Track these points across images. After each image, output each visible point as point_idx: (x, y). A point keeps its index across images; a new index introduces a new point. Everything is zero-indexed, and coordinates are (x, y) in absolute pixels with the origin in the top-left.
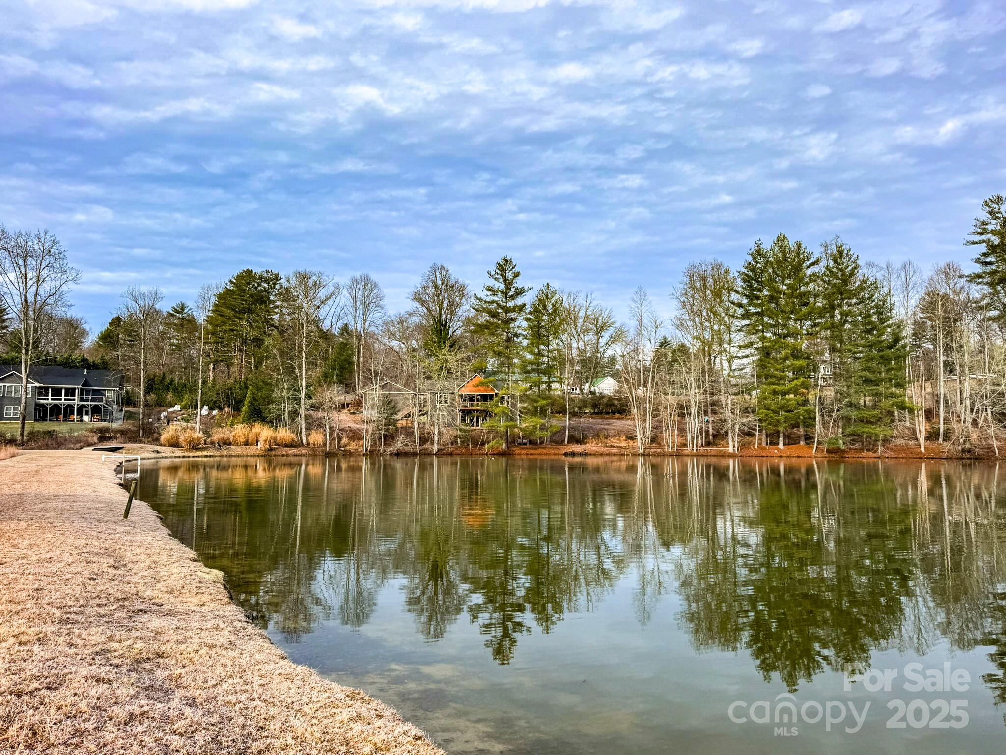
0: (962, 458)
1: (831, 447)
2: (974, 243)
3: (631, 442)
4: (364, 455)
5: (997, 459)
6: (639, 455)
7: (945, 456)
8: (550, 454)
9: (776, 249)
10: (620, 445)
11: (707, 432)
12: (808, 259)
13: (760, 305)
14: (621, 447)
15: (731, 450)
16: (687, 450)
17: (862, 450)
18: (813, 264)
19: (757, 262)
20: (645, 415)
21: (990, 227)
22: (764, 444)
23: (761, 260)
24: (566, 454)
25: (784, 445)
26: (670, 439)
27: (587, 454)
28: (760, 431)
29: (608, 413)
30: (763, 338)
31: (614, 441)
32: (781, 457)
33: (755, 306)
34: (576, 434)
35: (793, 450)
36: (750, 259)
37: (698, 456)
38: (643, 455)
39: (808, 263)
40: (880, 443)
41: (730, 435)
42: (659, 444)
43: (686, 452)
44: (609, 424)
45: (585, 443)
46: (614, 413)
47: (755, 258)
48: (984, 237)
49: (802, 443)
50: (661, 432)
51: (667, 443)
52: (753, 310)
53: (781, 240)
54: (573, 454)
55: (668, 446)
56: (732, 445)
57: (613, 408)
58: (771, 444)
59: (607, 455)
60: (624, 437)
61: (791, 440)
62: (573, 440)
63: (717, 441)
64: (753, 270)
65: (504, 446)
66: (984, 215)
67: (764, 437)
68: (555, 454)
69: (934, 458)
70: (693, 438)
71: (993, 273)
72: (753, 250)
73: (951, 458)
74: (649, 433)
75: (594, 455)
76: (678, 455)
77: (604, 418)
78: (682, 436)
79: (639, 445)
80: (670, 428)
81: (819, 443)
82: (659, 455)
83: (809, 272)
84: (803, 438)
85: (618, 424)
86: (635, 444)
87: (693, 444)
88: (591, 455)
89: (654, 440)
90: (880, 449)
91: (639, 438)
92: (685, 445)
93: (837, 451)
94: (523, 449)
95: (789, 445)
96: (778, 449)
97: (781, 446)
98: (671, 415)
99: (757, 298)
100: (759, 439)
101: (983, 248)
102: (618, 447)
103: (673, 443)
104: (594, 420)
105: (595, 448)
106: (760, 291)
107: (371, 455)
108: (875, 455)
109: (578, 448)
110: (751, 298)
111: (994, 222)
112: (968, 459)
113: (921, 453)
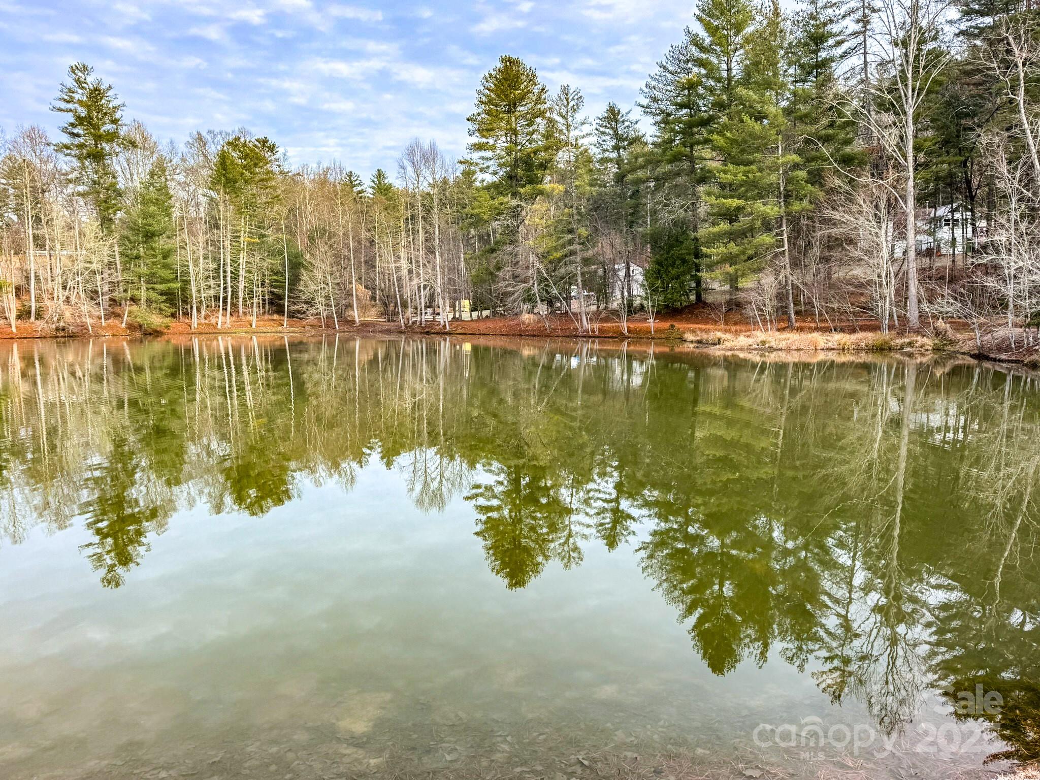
0: (56, 337)
2: (60, 110)
5: (91, 336)
7: (38, 335)
21: (77, 97)
48: (70, 106)
66: (70, 82)
69: (26, 337)
71: (81, 146)
73: (45, 337)
101: (70, 118)
111: (80, 91)
112: (63, 337)
113: (12, 333)
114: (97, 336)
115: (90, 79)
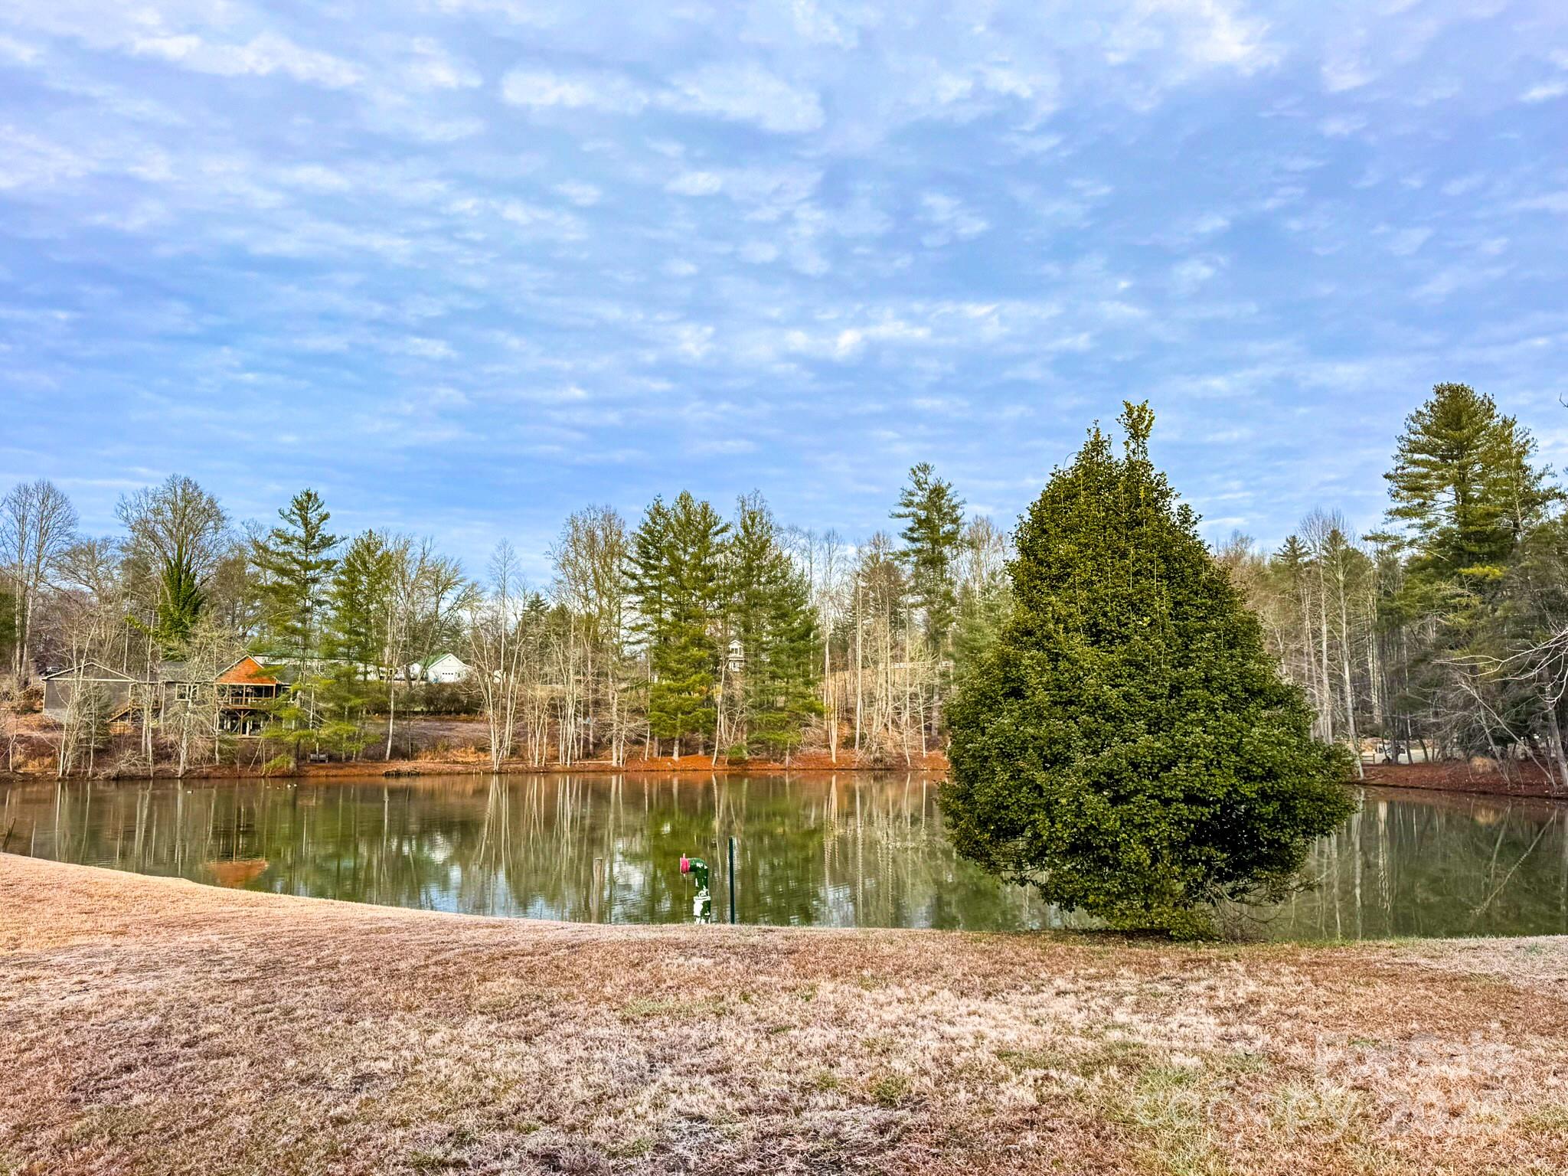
0: (873, 769)
1: (735, 756)
2: (900, 516)
3: (482, 755)
4: (59, 780)
5: (908, 770)
6: (493, 773)
7: (855, 766)
8: (362, 775)
9: (679, 510)
10: (467, 760)
11: (586, 741)
12: (716, 524)
13: (657, 577)
14: (467, 763)
15: (614, 763)
16: (559, 765)
17: (768, 760)
18: (723, 530)
19: (655, 523)
20: (503, 717)
21: (916, 499)
22: (655, 755)
23: (660, 520)
24: (387, 775)
25: (680, 755)
26: (537, 751)
27: (418, 774)
28: (652, 738)
29: (449, 713)
30: (660, 621)
31: (459, 755)
32: (674, 770)
33: (652, 577)
34: (403, 746)
35: (690, 762)
36: (647, 518)
37: (573, 772)
38: (499, 773)
39: (715, 529)
40: (787, 752)
41: (614, 743)
42: (522, 757)
43: (557, 768)
44: (450, 730)
45: (416, 758)
46: (458, 713)
47: (653, 518)
48: (911, 509)
49: (701, 753)
50: (526, 741)
51: (532, 755)
52: (648, 582)
53: (685, 500)
54: (398, 774)
55: (534, 760)
56: (616, 756)
57: (457, 705)
58: (665, 754)
59: (448, 774)
60: (473, 749)
61: (688, 748)
62: (398, 754)
63: (598, 752)
64: (650, 532)
65: (292, 765)
66: (911, 486)
67: (656, 744)
68: (370, 775)
69: (845, 769)
70: (567, 748)
71: (919, 552)
72: (651, 507)
73: (862, 769)
74: (508, 743)
75: (429, 774)
76: (547, 772)
77: (443, 720)
78: (554, 746)
79: (494, 759)
80: (538, 736)
81: (720, 752)
82: (520, 772)
83: (718, 539)
84: (702, 747)
85: (464, 729)
86: (488, 758)
87: (566, 756)
88: (423, 774)
89: (515, 751)
90: (788, 758)
91: (493, 749)
92: (556, 758)
93: (740, 762)
94: (321, 768)
95: (686, 754)
96: (673, 762)
97: (676, 757)
98: (539, 717)
99: (655, 568)
100: (650, 748)
101: (909, 523)
102: (463, 763)
103: (541, 755)
104: (428, 724)
105: (431, 766)
106: (659, 559)
107: (71, 780)
108: (782, 767)
109: (405, 766)
110: (646, 567)
111: (920, 493)
112: (881, 769)
113: (832, 763)
114: (916, 770)
115: (931, 480)
